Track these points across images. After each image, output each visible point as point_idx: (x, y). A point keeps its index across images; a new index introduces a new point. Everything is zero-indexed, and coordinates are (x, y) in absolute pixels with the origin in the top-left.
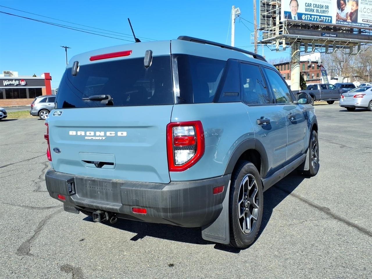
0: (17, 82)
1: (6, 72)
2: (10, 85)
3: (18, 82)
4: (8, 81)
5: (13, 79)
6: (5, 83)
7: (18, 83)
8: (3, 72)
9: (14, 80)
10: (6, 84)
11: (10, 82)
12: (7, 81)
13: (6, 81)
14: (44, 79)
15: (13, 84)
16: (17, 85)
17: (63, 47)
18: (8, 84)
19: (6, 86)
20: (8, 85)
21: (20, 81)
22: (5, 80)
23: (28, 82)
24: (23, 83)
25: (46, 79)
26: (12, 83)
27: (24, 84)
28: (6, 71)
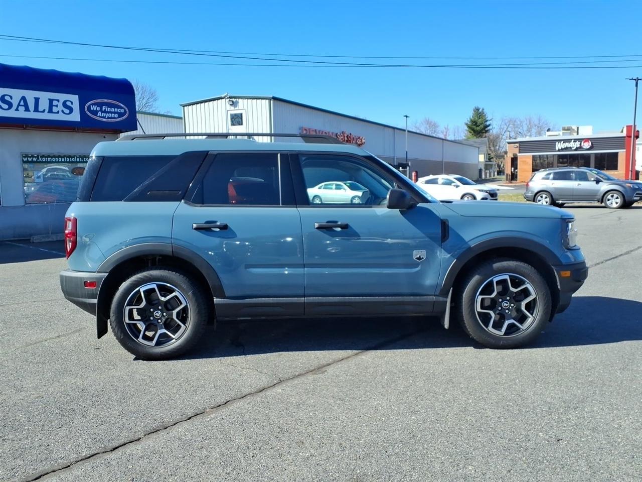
0: (577, 144)
1: (566, 128)
2: (566, 149)
3: (579, 143)
4: (564, 143)
5: (571, 140)
6: (559, 146)
7: (578, 146)
8: (561, 129)
9: (573, 141)
10: (560, 148)
11: (567, 145)
12: (562, 142)
13: (560, 143)
14: (625, 137)
15: (571, 148)
16: (577, 149)
17: (632, 79)
18: (563, 147)
19: (559, 150)
20: (562, 150)
21: (583, 142)
22: (559, 141)
23: (596, 142)
24: (587, 145)
25: (627, 136)
26: (569, 146)
27: (589, 147)
28: (566, 126)
